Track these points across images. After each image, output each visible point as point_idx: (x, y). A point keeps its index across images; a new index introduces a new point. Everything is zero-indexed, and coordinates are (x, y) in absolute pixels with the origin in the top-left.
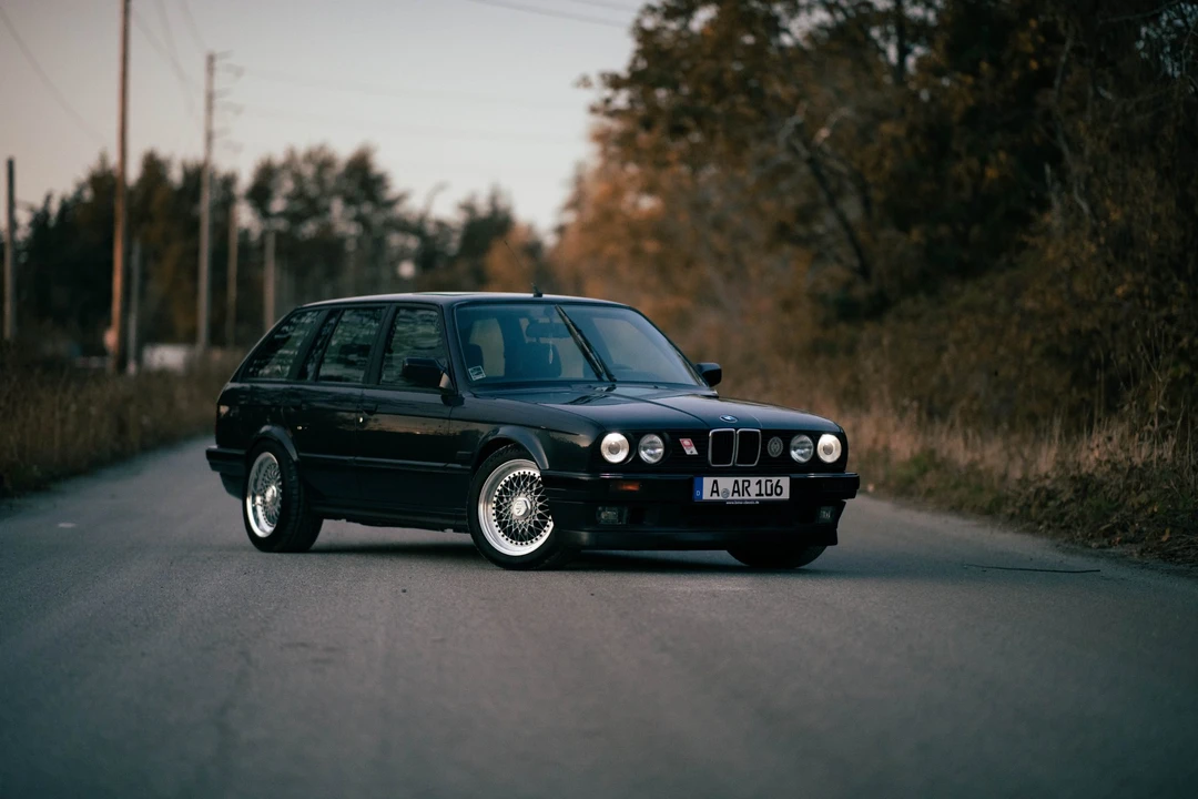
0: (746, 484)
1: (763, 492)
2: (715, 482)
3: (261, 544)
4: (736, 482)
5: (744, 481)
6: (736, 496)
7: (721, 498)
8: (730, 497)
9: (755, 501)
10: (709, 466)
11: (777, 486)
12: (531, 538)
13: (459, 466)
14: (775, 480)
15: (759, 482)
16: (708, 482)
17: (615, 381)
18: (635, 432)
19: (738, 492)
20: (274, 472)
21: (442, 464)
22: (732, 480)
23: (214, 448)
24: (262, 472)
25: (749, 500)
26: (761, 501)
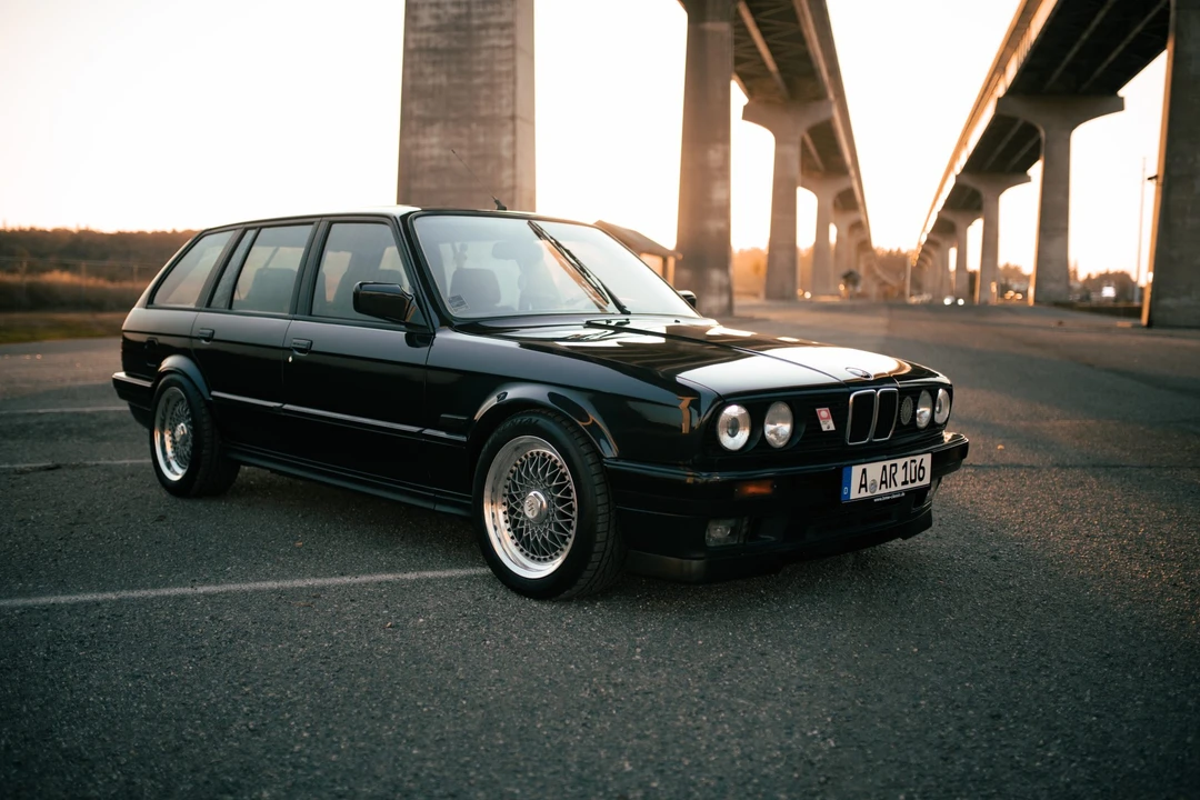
0: (894, 468)
1: (908, 479)
2: (864, 471)
4: (884, 468)
5: (892, 466)
6: (884, 490)
7: (869, 494)
8: (878, 492)
9: (900, 492)
10: (847, 445)
11: (920, 467)
13: (443, 434)
14: (918, 458)
15: (905, 465)
17: (629, 313)
19: (885, 482)
20: (181, 408)
21: (416, 429)
22: (879, 465)
23: (122, 375)
24: (170, 409)
25: (896, 493)
26: (908, 492)
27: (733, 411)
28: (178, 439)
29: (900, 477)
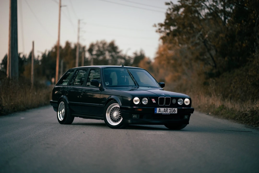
0: (167, 110)
1: (171, 111)
2: (160, 109)
3: (61, 122)
4: (165, 109)
5: (166, 109)
6: (165, 112)
7: (161, 113)
8: (163, 113)
10: (158, 105)
11: (174, 110)
12: (118, 121)
13: (102, 105)
14: (174, 109)
15: (170, 109)
16: (158, 109)
17: (139, 86)
18: (141, 97)
19: (165, 111)
20: (64, 106)
21: (99, 104)
22: (164, 109)
23: (52, 100)
24: (61, 106)
25: (167, 113)
26: (170, 114)
27: (136, 98)
28: (62, 112)
29: (169, 111)
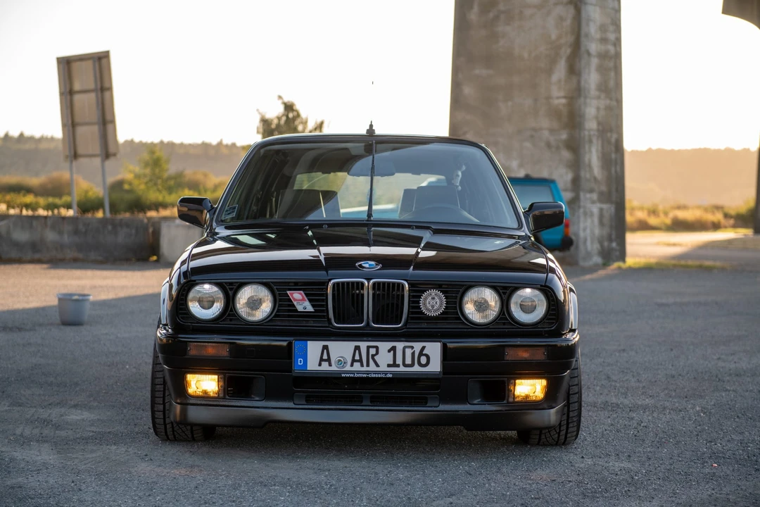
0: (373, 351)
1: (399, 361)
2: (325, 347)
4: (357, 348)
5: (370, 347)
6: (357, 367)
7: (334, 368)
8: (348, 368)
9: (386, 373)
10: (331, 326)
11: (421, 354)
14: (418, 346)
15: (394, 348)
16: (316, 347)
18: (228, 283)
19: (360, 361)
25: (377, 372)
27: (207, 289)
